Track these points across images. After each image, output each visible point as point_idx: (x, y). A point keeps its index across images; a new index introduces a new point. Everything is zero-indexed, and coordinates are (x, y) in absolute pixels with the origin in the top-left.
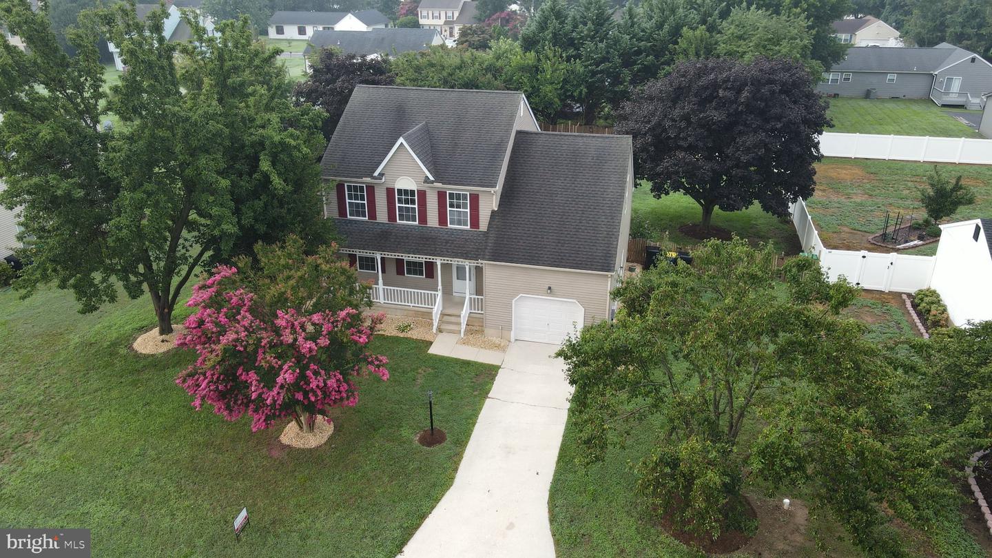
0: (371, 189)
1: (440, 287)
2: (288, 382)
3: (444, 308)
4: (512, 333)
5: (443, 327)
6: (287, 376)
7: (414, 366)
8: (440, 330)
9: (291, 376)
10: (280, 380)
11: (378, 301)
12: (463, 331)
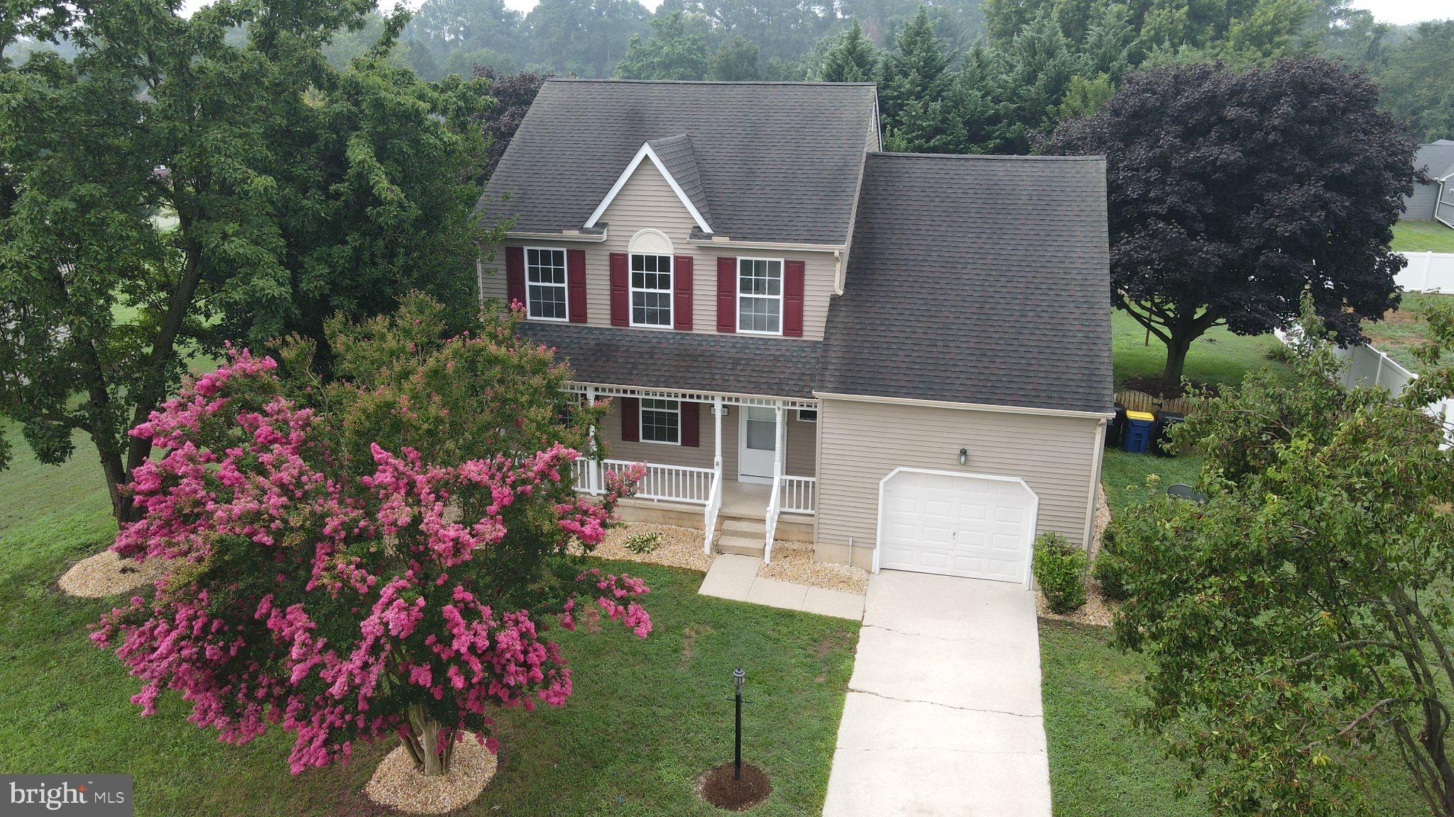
0: (578, 258)
1: (718, 458)
2: (394, 633)
3: (723, 504)
4: (876, 553)
5: (726, 541)
6: (390, 615)
7: (673, 622)
8: (718, 549)
9: (403, 615)
10: (370, 625)
11: (586, 490)
12: (768, 549)
